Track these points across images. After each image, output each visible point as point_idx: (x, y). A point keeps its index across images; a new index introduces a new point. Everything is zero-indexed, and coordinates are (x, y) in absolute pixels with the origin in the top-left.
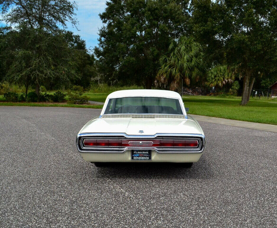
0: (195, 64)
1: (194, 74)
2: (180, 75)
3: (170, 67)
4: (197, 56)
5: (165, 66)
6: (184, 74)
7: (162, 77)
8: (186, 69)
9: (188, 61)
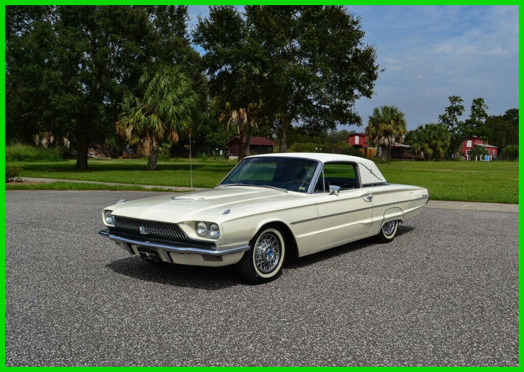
0: (186, 108)
1: (185, 124)
2: (162, 126)
3: (143, 111)
4: (187, 94)
5: (136, 111)
6: (169, 125)
7: (127, 130)
8: (173, 115)
9: (175, 104)
